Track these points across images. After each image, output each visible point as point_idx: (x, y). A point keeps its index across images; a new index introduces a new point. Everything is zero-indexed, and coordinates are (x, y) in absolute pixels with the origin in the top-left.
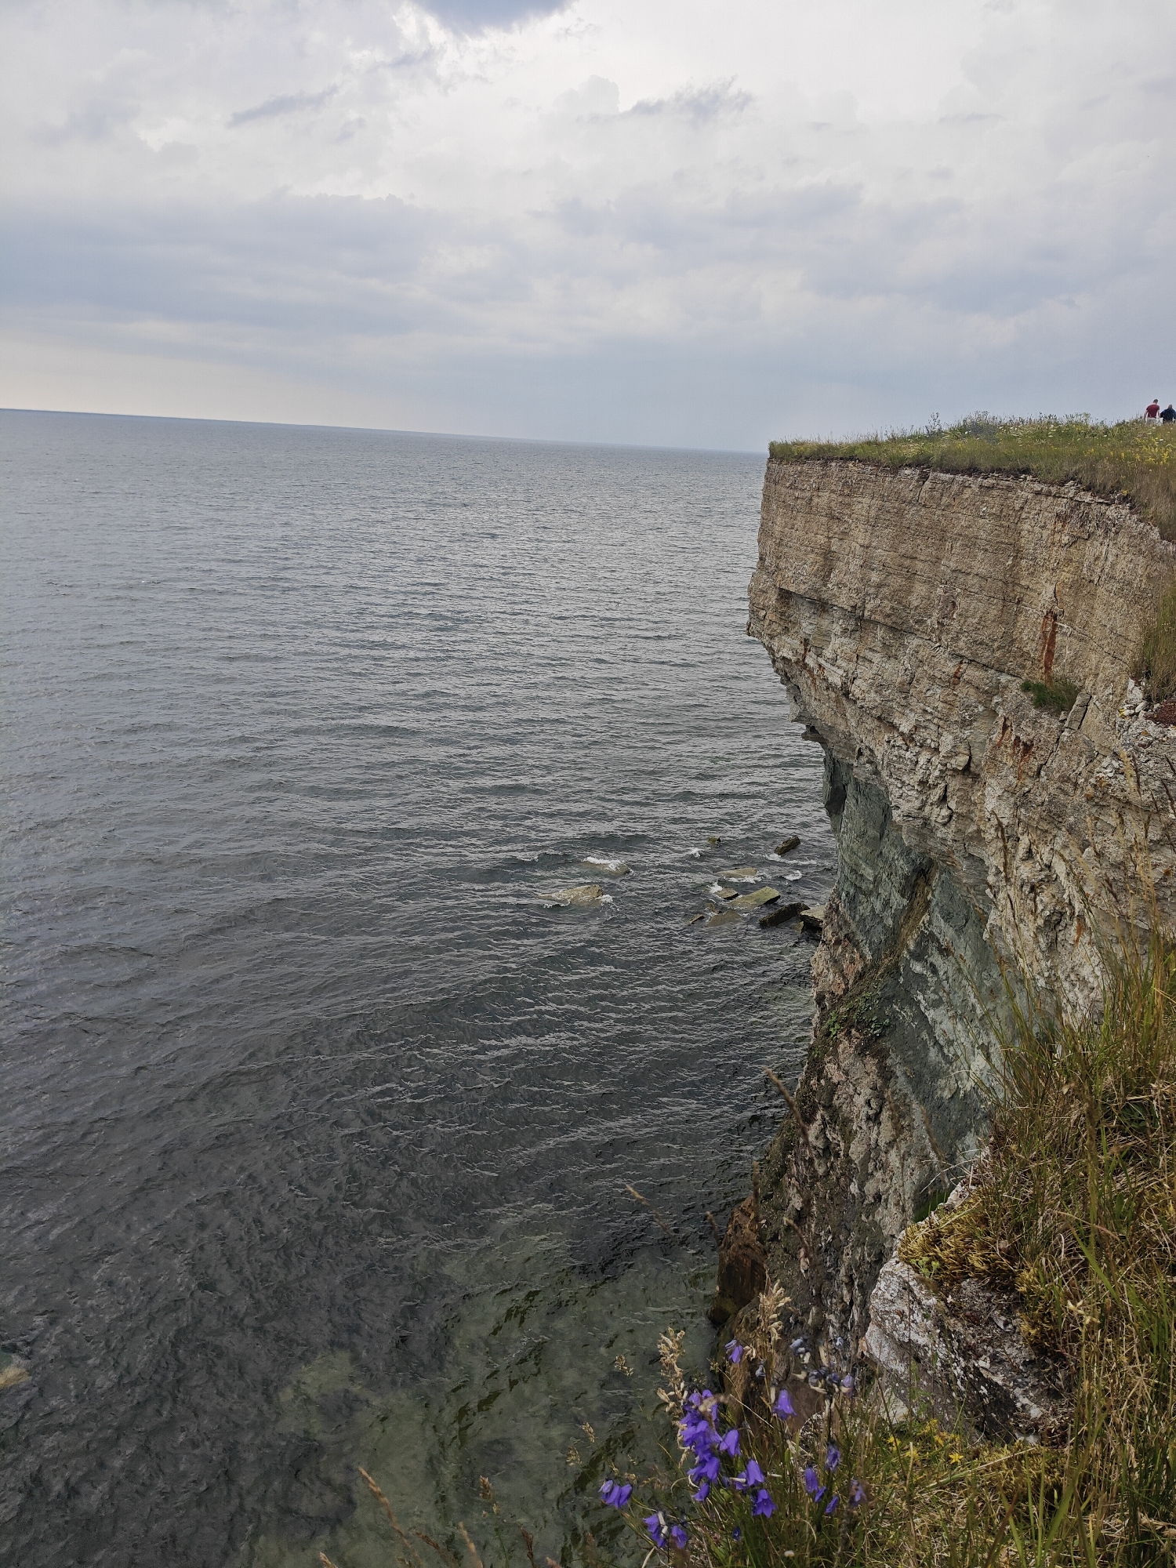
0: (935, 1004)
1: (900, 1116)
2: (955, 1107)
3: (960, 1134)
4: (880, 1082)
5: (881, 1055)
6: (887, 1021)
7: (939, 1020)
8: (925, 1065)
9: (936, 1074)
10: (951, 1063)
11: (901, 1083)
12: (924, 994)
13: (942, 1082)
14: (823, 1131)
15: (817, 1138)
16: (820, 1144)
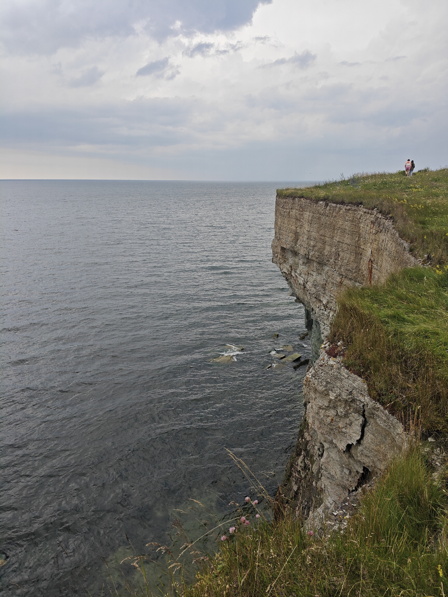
14: (304, 460)
15: (301, 462)
16: (302, 465)
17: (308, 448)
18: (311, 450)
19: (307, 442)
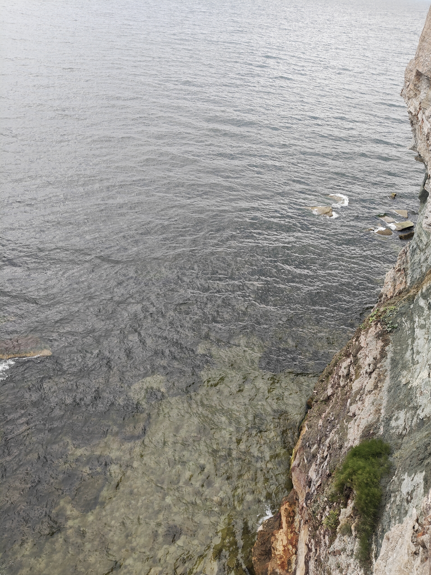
0: (422, 327)
1: (379, 380)
2: (404, 390)
3: (399, 408)
4: (379, 357)
5: (386, 342)
6: (397, 325)
7: (419, 337)
8: (402, 358)
9: (405, 367)
10: (414, 364)
11: (387, 363)
12: (419, 318)
13: (405, 373)
14: (349, 366)
15: (345, 368)
16: (345, 372)
17: (359, 356)
18: (362, 359)
19: (361, 348)
